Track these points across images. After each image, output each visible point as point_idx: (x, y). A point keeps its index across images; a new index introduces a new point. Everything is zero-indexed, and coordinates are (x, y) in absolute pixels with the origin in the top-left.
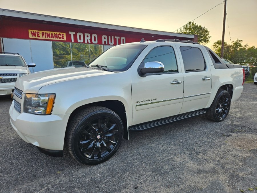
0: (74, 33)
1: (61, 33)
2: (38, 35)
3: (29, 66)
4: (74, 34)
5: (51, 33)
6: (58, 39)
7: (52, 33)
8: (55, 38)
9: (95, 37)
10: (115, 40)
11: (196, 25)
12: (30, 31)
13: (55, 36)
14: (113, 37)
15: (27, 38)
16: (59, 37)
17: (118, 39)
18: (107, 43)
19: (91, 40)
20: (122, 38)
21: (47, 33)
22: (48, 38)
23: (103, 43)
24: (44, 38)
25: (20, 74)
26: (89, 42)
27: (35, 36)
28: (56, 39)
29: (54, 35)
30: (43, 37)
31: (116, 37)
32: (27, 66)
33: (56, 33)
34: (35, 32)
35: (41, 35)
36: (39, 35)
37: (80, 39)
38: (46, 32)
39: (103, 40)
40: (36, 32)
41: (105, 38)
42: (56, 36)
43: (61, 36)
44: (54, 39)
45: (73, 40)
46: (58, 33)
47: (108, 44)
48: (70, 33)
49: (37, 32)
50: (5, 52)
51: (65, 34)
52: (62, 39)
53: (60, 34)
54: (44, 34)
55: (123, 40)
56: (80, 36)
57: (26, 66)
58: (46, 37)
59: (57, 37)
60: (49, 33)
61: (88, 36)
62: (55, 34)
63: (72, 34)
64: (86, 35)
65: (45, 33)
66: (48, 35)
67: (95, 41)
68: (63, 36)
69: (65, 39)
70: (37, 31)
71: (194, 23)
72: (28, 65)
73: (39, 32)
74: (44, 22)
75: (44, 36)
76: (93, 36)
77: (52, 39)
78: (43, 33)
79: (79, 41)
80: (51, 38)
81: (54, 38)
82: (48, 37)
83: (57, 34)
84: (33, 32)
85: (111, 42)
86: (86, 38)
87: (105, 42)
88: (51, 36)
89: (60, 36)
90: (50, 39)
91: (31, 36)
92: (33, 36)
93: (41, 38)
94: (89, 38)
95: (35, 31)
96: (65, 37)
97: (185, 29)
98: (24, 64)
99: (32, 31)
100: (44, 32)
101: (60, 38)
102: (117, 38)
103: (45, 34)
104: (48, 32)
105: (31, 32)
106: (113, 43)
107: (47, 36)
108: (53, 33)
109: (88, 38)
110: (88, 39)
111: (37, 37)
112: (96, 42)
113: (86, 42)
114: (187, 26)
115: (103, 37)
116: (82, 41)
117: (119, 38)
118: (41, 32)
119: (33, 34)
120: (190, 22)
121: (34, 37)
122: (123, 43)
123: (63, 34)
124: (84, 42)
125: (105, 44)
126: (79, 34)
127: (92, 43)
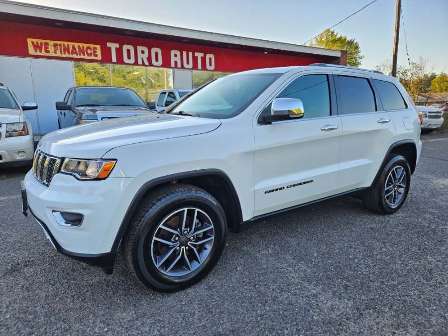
0: (117, 46)
1: (92, 46)
2: (46, 48)
3: (25, 109)
4: (116, 49)
5: (71, 44)
6: (86, 57)
7: (74, 47)
8: (80, 55)
9: (156, 54)
10: (195, 59)
12: (29, 41)
13: (79, 51)
14: (191, 54)
15: (25, 54)
16: (87, 52)
17: (202, 57)
18: (179, 65)
19: (149, 59)
20: (208, 56)
21: (64, 45)
22: (67, 55)
23: (173, 65)
24: (58, 54)
25: (7, 124)
26: (146, 63)
27: (41, 51)
28: (82, 57)
29: (77, 49)
30: (56, 53)
31: (196, 54)
32: (21, 108)
33: (81, 45)
34: (39, 43)
35: (51, 49)
36: (48, 48)
37: (129, 57)
38: (62, 43)
39: (173, 59)
40: (41, 43)
41: (176, 56)
42: (82, 51)
43: (92, 52)
44: (78, 57)
45: (114, 59)
46: (86, 46)
47: (183, 67)
48: (109, 45)
49: (45, 43)
51: (98, 47)
52: (93, 57)
53: (88, 48)
54: (59, 47)
55: (210, 59)
56: (128, 51)
57: (19, 108)
58: (61, 53)
59: (84, 53)
60: (68, 45)
61: (143, 52)
62: (79, 46)
63: (113, 46)
64: (140, 48)
65: (60, 45)
66: (66, 49)
67: (157, 60)
68: (95, 52)
69: (99, 57)
70: (44, 41)
71: (335, 33)
72: (23, 105)
73: (47, 44)
74: (57, 24)
75: (58, 51)
76: (154, 50)
77: (75, 56)
78: (55, 45)
79: (126, 60)
80: (72, 54)
81: (77, 55)
82: (65, 54)
83: (83, 47)
84: (37, 43)
85: (188, 63)
86: (140, 55)
87: (176, 63)
88: (72, 51)
89: (89, 52)
90: (70, 56)
91: (31, 51)
92: (36, 51)
93: (52, 54)
94: (146, 55)
95: (39, 41)
96: (99, 52)
97: (319, 42)
98: (14, 105)
99: (35, 41)
100: (59, 43)
101: (90, 55)
102: (199, 55)
103: (61, 47)
104: (66, 43)
105: (33, 43)
106: (191, 65)
107: (64, 51)
108: (76, 45)
109: (143, 55)
110: (143, 57)
111: (43, 53)
112: (160, 63)
113: (140, 62)
114: (321, 37)
115: (173, 52)
116: (132, 61)
117: (202, 55)
118: (51, 43)
119: (37, 47)
120: (328, 31)
121: (38, 53)
122: (210, 65)
123: (95, 48)
124: (136, 63)
125: (176, 66)
126: (125, 47)
127: (151, 65)
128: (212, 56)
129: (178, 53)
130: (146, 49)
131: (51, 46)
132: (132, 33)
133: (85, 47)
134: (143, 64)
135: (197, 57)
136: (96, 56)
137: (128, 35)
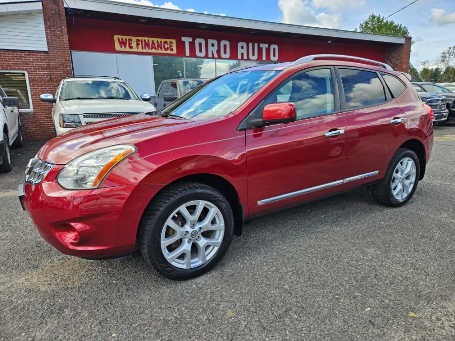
0: (190, 39)
1: (168, 41)
2: (130, 44)
4: (190, 42)
5: (151, 39)
6: (164, 52)
7: (153, 41)
8: (158, 50)
9: (225, 46)
10: (260, 50)
11: (385, 21)
12: (116, 37)
13: (158, 46)
14: (256, 45)
15: (112, 50)
16: (164, 47)
17: (266, 48)
18: (245, 57)
19: (218, 52)
20: (273, 46)
21: (145, 40)
22: (147, 50)
23: (239, 57)
24: (140, 50)
26: (216, 56)
27: (125, 46)
28: (160, 51)
29: (156, 44)
30: (138, 48)
31: (262, 45)
33: (159, 40)
34: (124, 39)
35: (134, 44)
36: (131, 44)
37: (201, 51)
38: (143, 38)
39: (240, 51)
40: (126, 39)
41: (242, 47)
42: (160, 46)
43: (169, 46)
44: (157, 51)
45: (188, 53)
46: (163, 40)
47: (248, 59)
48: (183, 39)
50: (75, 75)
51: (174, 41)
52: (169, 52)
53: (166, 42)
54: (140, 43)
55: (274, 49)
56: (200, 44)
58: (142, 48)
59: (161, 48)
60: (148, 40)
61: (213, 45)
62: (157, 41)
63: (187, 40)
64: (210, 41)
65: (142, 40)
66: (147, 45)
67: (225, 53)
68: (171, 46)
69: (175, 52)
70: (128, 38)
71: (381, 17)
73: (130, 40)
74: (141, 20)
75: (140, 47)
76: (223, 43)
77: (154, 51)
78: (138, 41)
79: (198, 53)
80: (152, 49)
82: (146, 49)
83: (161, 42)
84: (122, 39)
85: (253, 54)
86: (210, 48)
87: (242, 54)
88: (152, 46)
89: (166, 46)
90: (150, 51)
91: (118, 47)
92: (121, 47)
93: (135, 50)
94: (216, 48)
95: (124, 37)
96: (174, 47)
97: (364, 29)
99: (120, 37)
100: (140, 38)
101: (166, 49)
102: (264, 46)
103: (142, 43)
104: (146, 39)
105: (119, 39)
106: (256, 57)
107: (145, 47)
108: (155, 40)
109: (213, 48)
110: (213, 50)
111: (127, 49)
112: (228, 55)
113: (210, 55)
114: (367, 23)
115: (240, 44)
116: (203, 54)
117: (267, 46)
118: (134, 39)
119: (122, 43)
120: (373, 17)
121: (123, 49)
122: (274, 56)
123: (171, 43)
124: (207, 57)
125: (242, 58)
126: (198, 41)
127: (220, 57)
128: (276, 47)
129: (244, 44)
130: (215, 42)
131: (134, 42)
132: (206, 27)
133: (163, 42)
134: (213, 57)
135: (262, 48)
136: (172, 50)
137: (202, 29)
